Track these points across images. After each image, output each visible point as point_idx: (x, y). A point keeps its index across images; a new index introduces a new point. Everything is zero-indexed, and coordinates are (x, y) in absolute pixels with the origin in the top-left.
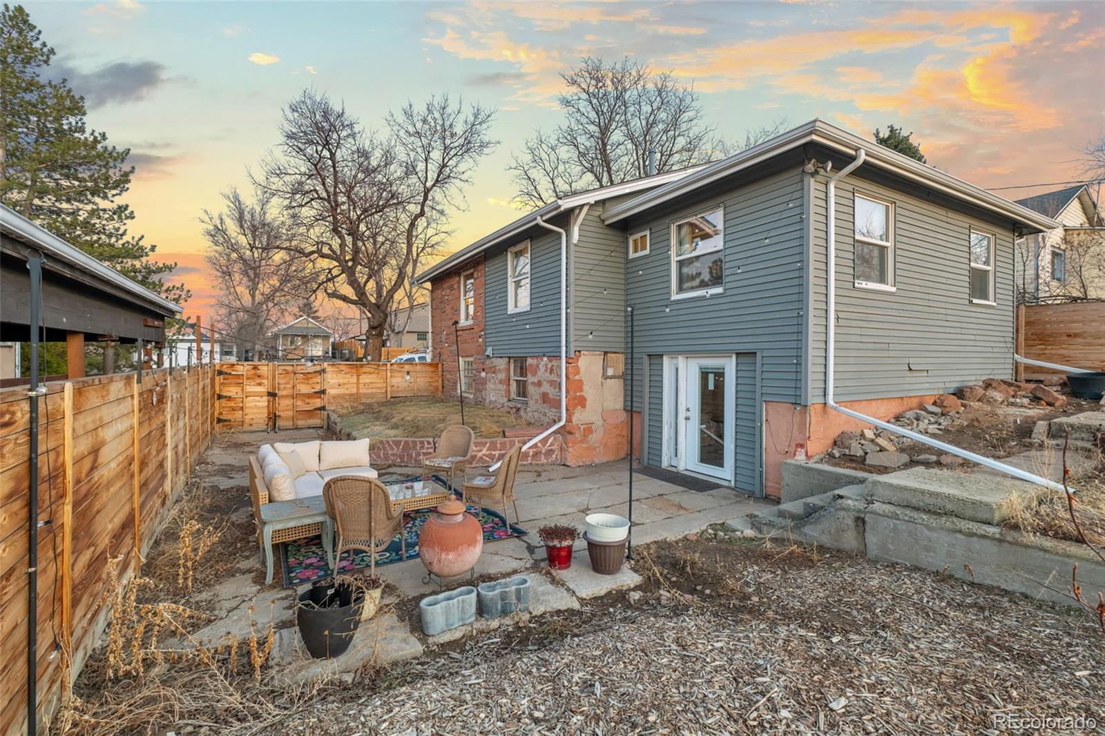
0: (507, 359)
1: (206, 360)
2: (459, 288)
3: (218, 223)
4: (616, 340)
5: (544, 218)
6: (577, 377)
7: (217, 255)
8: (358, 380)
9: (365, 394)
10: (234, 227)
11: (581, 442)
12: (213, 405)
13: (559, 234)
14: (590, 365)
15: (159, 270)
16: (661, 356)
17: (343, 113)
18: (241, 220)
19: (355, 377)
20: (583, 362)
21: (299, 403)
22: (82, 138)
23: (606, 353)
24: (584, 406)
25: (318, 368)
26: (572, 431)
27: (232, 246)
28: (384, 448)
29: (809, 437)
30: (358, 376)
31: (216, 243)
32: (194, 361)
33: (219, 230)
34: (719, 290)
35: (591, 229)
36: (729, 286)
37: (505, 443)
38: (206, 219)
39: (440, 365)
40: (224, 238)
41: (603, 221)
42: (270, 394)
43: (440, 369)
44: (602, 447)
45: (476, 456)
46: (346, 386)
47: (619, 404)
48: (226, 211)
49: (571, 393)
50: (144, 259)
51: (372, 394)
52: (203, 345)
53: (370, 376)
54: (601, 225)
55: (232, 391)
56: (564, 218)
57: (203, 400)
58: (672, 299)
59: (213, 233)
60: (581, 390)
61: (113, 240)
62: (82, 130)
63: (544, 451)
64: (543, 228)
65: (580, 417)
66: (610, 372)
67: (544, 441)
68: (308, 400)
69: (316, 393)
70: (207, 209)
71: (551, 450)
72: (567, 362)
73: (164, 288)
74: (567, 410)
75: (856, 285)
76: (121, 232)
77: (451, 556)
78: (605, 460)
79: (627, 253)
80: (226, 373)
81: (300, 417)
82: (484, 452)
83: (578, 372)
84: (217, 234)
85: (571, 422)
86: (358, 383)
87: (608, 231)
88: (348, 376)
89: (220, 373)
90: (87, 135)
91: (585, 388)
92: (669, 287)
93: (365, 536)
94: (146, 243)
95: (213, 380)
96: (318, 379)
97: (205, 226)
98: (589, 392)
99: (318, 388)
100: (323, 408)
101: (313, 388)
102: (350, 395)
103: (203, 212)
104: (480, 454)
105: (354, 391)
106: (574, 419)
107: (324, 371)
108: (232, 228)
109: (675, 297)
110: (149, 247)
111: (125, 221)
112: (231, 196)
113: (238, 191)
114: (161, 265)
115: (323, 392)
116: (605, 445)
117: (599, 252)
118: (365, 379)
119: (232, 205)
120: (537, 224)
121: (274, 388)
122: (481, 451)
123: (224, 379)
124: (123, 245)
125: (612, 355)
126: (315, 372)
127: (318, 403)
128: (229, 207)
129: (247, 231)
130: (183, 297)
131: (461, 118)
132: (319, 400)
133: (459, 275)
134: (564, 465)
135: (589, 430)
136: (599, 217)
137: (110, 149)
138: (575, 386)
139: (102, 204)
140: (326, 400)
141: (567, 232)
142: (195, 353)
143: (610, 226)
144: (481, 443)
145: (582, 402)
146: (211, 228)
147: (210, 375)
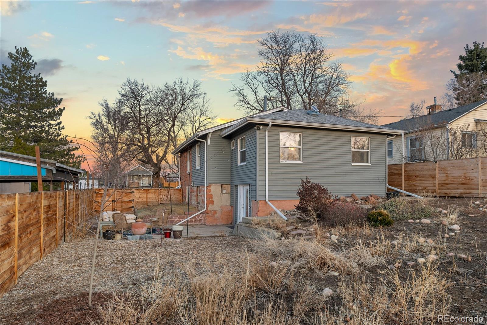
0: (197, 187)
1: (90, 187)
2: (187, 157)
3: (98, 118)
4: (227, 179)
5: (197, 137)
6: (210, 193)
7: (97, 135)
8: (147, 196)
9: (150, 202)
10: (105, 120)
11: (212, 217)
12: (92, 205)
13: (204, 142)
14: (215, 189)
15: (74, 150)
16: (238, 185)
17: (143, 84)
18: (108, 116)
19: (146, 194)
20: (212, 188)
21: (124, 205)
22: (45, 96)
23: (222, 185)
24: (213, 204)
25: (131, 191)
26: (208, 213)
27: (104, 130)
28: (146, 218)
29: (259, 211)
30: (147, 194)
31: (97, 129)
32: (86, 188)
33: (98, 121)
34: (245, 163)
35: (216, 140)
36: (247, 162)
37: (184, 216)
38: (93, 116)
39: (181, 190)
40: (101, 126)
41: (221, 136)
42: (113, 201)
43: (182, 191)
44: (221, 219)
45: (174, 221)
46: (143, 198)
47: (229, 204)
48: (102, 112)
49: (208, 199)
50: (68, 146)
51: (153, 202)
52: (89, 180)
53: (152, 194)
54: (220, 138)
55: (99, 200)
56: (205, 137)
57: (89, 201)
58: (238, 165)
59: (96, 123)
60: (212, 198)
61: (56, 137)
62: (45, 93)
63: (198, 220)
64: (197, 140)
65: (211, 207)
66: (224, 191)
67: (198, 216)
68: (127, 204)
69: (130, 201)
70: (93, 112)
71: (201, 219)
72: (206, 188)
73: (75, 157)
74: (206, 205)
75: (280, 162)
76: (59, 134)
77: (137, 230)
78: (222, 224)
79: (231, 147)
80: (97, 193)
81: (124, 210)
82: (177, 219)
83: (210, 191)
84: (97, 124)
85: (208, 209)
86: (147, 197)
87: (223, 140)
88: (143, 194)
89: (95, 192)
90: (47, 95)
91: (213, 197)
92: (238, 161)
93: (121, 227)
94: (68, 139)
95: (93, 195)
96: (131, 195)
97: (92, 120)
98: (215, 198)
99: (131, 199)
100: (133, 207)
101: (129, 199)
102: (144, 202)
103: (91, 113)
104: (176, 220)
105: (145, 200)
106: (209, 208)
107: (133, 192)
108: (104, 120)
109: (239, 165)
110: (70, 141)
111: (61, 130)
112: (104, 104)
113: (107, 102)
114: (74, 148)
115: (133, 200)
116: (222, 219)
117: (219, 148)
118: (150, 195)
119: (104, 109)
120: (195, 139)
121: (115, 199)
122: (176, 219)
123: (97, 195)
124: (60, 139)
125: (225, 185)
126: (130, 192)
127: (131, 205)
128: (103, 110)
129: (112, 122)
130: (82, 160)
131: (188, 86)
132: (131, 204)
133: (187, 151)
134: (205, 225)
135: (215, 212)
136: (219, 135)
137: (55, 99)
138: (210, 196)
139: (52, 122)
140: (134, 204)
141: (206, 141)
142: (87, 185)
143: (225, 138)
144: (176, 216)
145: (212, 202)
146: (95, 121)
147: (91, 193)
